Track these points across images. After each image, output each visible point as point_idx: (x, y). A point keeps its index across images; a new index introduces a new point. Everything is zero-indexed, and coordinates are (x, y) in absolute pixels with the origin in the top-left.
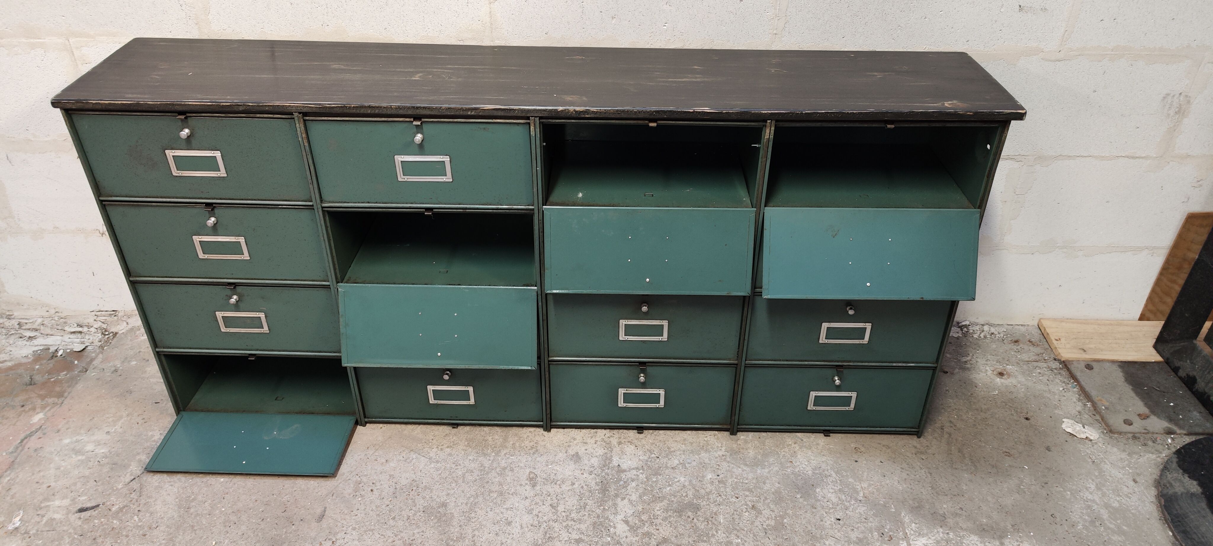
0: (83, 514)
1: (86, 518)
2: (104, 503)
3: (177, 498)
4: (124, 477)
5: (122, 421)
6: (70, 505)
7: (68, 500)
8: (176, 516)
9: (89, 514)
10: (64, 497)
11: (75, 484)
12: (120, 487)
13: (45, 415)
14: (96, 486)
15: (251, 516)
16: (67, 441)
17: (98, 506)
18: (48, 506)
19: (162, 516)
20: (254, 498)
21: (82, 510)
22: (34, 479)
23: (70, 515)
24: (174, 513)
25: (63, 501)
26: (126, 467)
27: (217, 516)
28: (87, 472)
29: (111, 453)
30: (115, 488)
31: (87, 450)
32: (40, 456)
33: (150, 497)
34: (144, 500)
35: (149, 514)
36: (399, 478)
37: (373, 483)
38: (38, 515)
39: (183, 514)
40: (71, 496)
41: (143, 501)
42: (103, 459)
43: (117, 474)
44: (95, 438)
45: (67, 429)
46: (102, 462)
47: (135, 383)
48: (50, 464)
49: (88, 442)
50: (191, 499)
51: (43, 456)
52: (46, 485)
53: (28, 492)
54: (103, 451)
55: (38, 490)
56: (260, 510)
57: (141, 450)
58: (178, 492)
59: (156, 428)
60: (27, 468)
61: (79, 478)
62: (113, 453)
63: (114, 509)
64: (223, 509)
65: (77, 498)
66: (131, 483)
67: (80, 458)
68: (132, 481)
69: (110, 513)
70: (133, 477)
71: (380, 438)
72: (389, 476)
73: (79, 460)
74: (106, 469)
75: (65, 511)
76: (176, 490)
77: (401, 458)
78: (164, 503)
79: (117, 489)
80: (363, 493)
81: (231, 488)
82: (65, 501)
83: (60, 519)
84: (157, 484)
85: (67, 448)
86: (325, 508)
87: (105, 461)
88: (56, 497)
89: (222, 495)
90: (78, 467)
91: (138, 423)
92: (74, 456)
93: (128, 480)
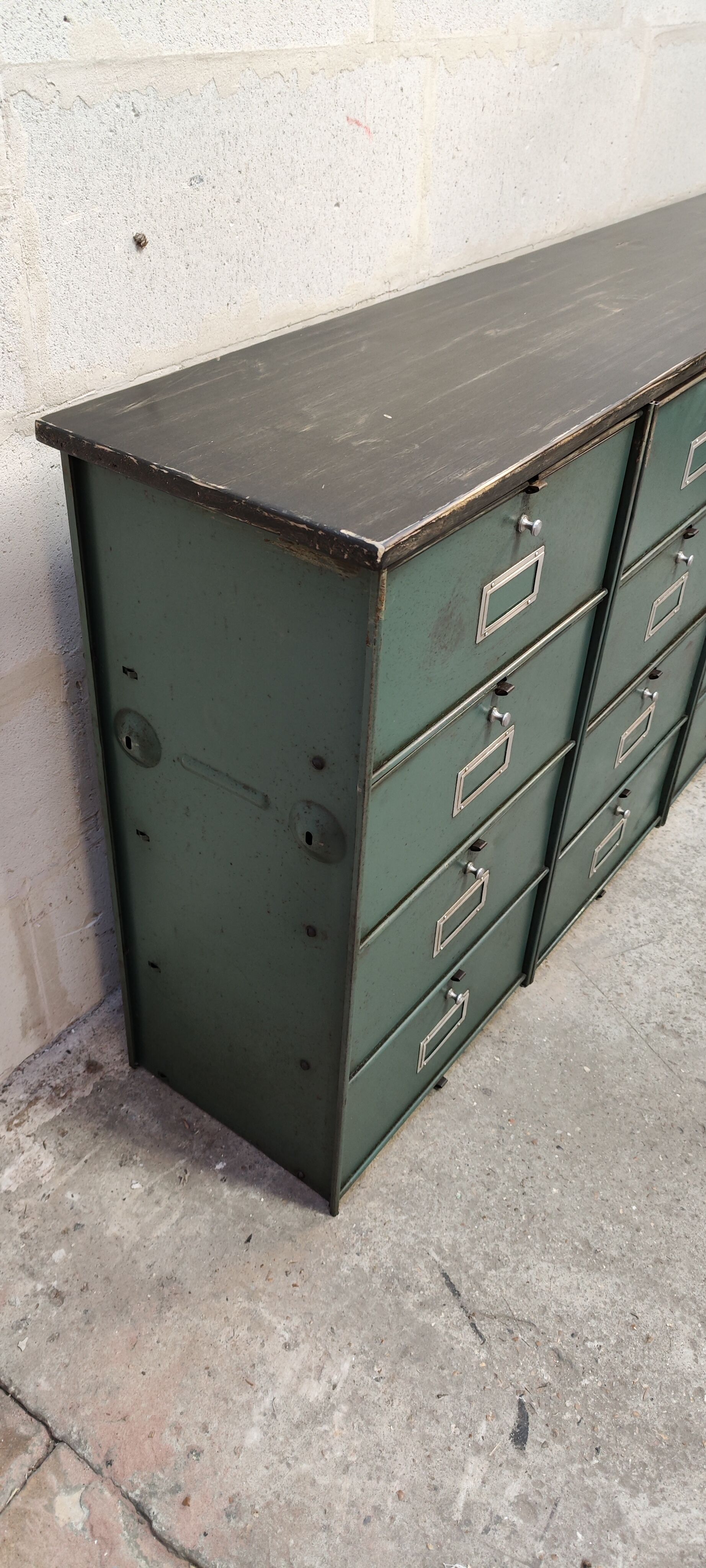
0: (533, 1435)
1: (548, 1433)
2: (517, 1392)
3: (569, 1268)
4: (459, 1343)
5: (266, 1314)
6: (491, 1459)
7: (473, 1460)
8: (618, 1281)
9: (541, 1426)
10: (460, 1467)
11: (425, 1439)
12: (483, 1355)
13: (69, 1489)
14: (457, 1396)
15: (670, 1175)
16: (254, 1436)
17: (521, 1404)
18: (468, 1505)
19: (608, 1300)
20: (627, 1159)
21: (520, 1437)
22: (347, 1529)
23: (524, 1463)
24: (609, 1280)
25: (470, 1472)
26: (426, 1333)
27: (648, 1219)
28: (400, 1408)
29: (364, 1352)
30: (484, 1364)
31: (321, 1397)
32: (268, 1505)
33: (544, 1309)
34: (547, 1322)
35: (593, 1321)
36: (675, 985)
37: (671, 1013)
38: (486, 1530)
39: (616, 1268)
40: (463, 1451)
41: (550, 1324)
42: (376, 1369)
43: (439, 1353)
44: (287, 1376)
45: (205, 1429)
46: (383, 1373)
47: (142, 1265)
48: (313, 1483)
49: (294, 1392)
50: (580, 1247)
51: (270, 1497)
52: (390, 1500)
53: (391, 1547)
54: (346, 1366)
55: (397, 1522)
56: (661, 1159)
57: (389, 1297)
58: (553, 1262)
59: (333, 1258)
60: (292, 1542)
61: (410, 1427)
62: (367, 1349)
63: (547, 1378)
64: (634, 1208)
65: (475, 1443)
66: (484, 1333)
67: (338, 1416)
68: (477, 1331)
69: (556, 1385)
70: (467, 1327)
71: (571, 975)
72: (663, 993)
73: (347, 1417)
74: (414, 1371)
75: (506, 1472)
76: (544, 1265)
77: (632, 968)
78: (573, 1291)
79: (486, 1361)
80: (686, 1030)
81: (583, 1183)
82: (470, 1468)
83: (526, 1485)
84: (512, 1290)
85: (281, 1439)
86: (698, 1080)
87: (384, 1367)
88: (448, 1482)
89: (596, 1202)
90: (368, 1423)
91: (294, 1285)
92: (326, 1427)
93: (471, 1337)
